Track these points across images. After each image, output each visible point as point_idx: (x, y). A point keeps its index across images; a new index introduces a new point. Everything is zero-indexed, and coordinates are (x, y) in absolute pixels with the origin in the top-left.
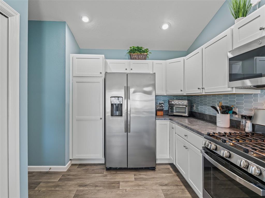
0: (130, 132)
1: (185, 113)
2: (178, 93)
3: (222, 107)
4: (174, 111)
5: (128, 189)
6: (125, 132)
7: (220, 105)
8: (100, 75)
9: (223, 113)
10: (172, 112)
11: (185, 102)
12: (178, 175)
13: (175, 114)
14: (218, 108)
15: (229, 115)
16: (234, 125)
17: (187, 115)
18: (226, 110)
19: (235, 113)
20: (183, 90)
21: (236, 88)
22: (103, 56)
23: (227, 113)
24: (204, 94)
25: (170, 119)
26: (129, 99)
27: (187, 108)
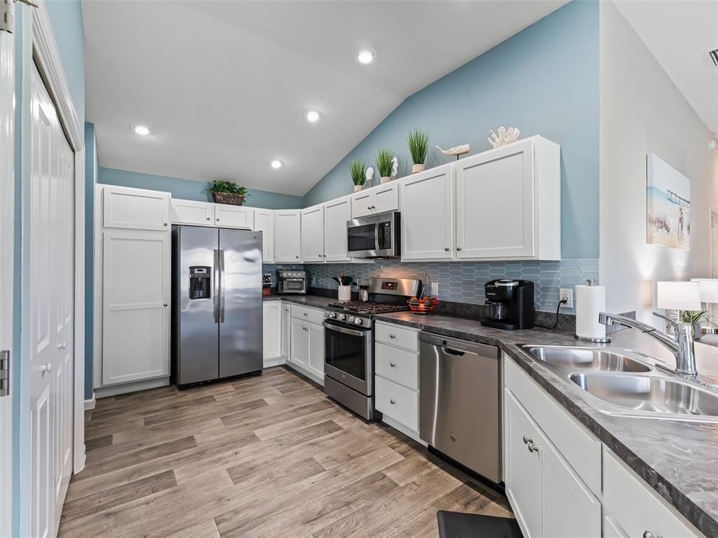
0: (223, 321)
1: (301, 289)
2: (293, 260)
3: (343, 278)
4: (285, 287)
5: (229, 398)
6: (216, 322)
7: (341, 275)
8: (164, 228)
9: (345, 284)
10: (282, 288)
11: (301, 274)
12: (293, 373)
13: (285, 291)
14: (340, 279)
15: (349, 287)
16: (355, 296)
17: (304, 291)
18: (347, 281)
19: (355, 284)
20: (299, 257)
21: (354, 258)
22: (170, 194)
23: (348, 285)
24: (325, 262)
25: (282, 299)
26: (223, 270)
27: (304, 282)
